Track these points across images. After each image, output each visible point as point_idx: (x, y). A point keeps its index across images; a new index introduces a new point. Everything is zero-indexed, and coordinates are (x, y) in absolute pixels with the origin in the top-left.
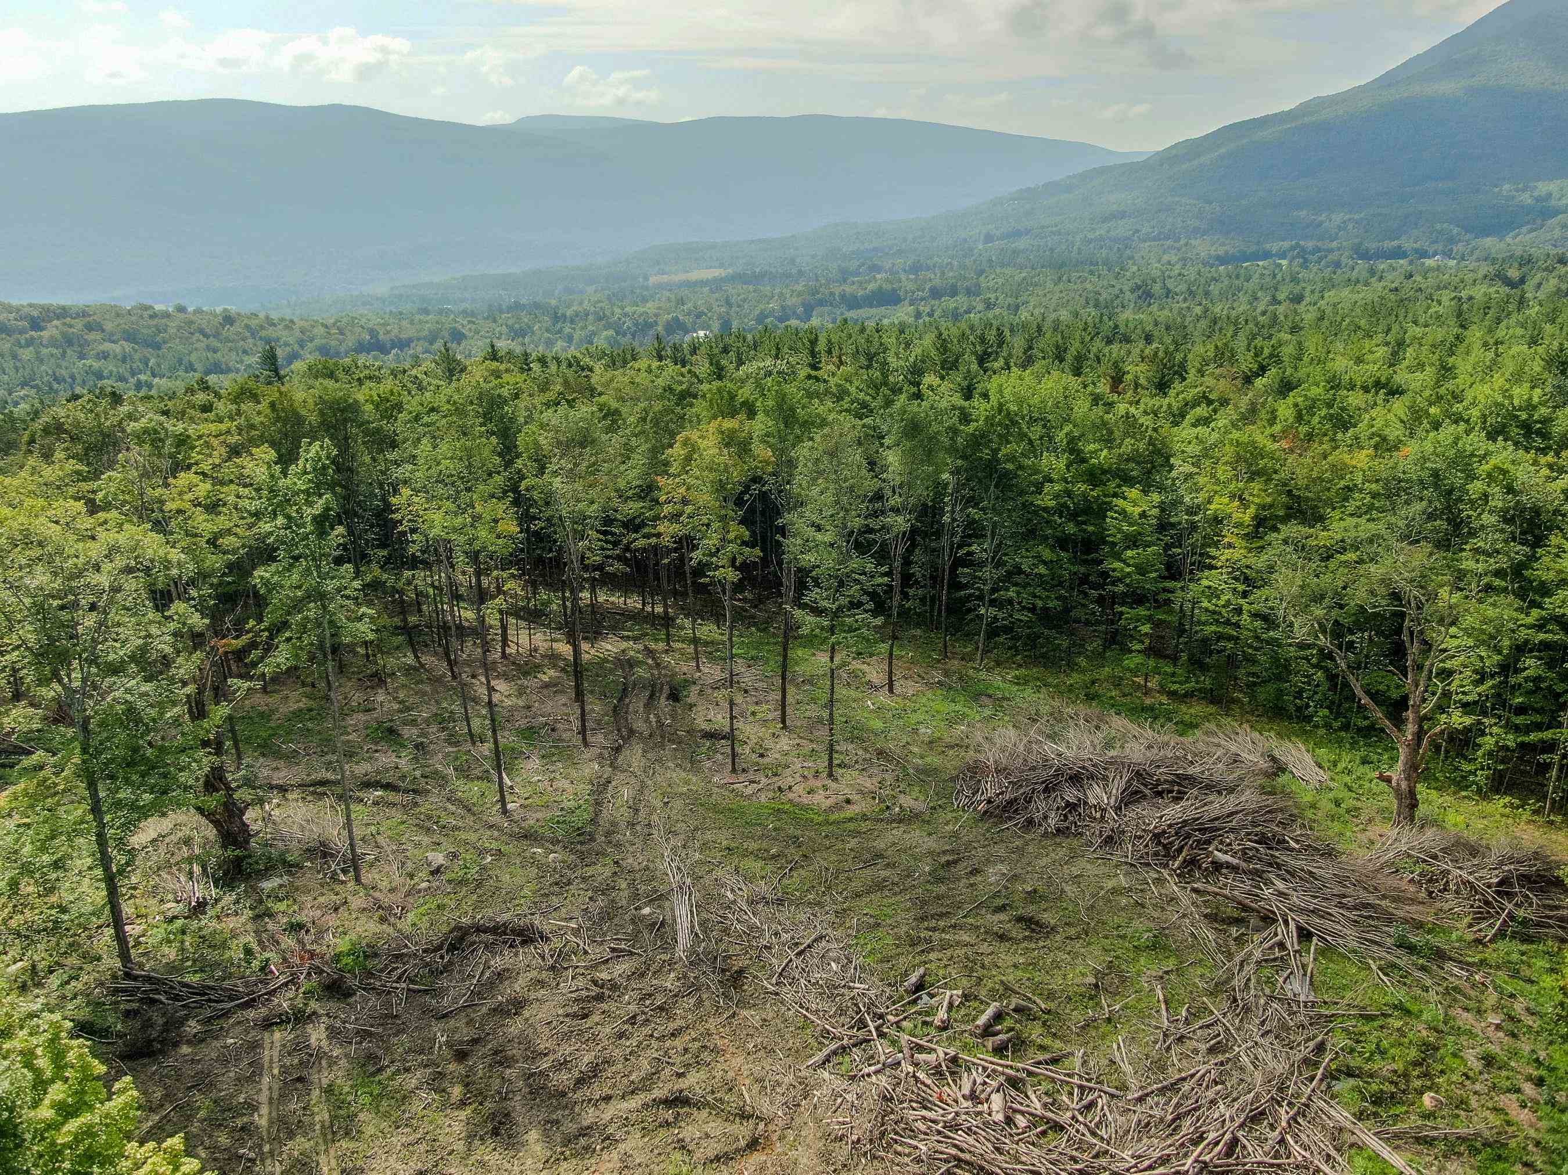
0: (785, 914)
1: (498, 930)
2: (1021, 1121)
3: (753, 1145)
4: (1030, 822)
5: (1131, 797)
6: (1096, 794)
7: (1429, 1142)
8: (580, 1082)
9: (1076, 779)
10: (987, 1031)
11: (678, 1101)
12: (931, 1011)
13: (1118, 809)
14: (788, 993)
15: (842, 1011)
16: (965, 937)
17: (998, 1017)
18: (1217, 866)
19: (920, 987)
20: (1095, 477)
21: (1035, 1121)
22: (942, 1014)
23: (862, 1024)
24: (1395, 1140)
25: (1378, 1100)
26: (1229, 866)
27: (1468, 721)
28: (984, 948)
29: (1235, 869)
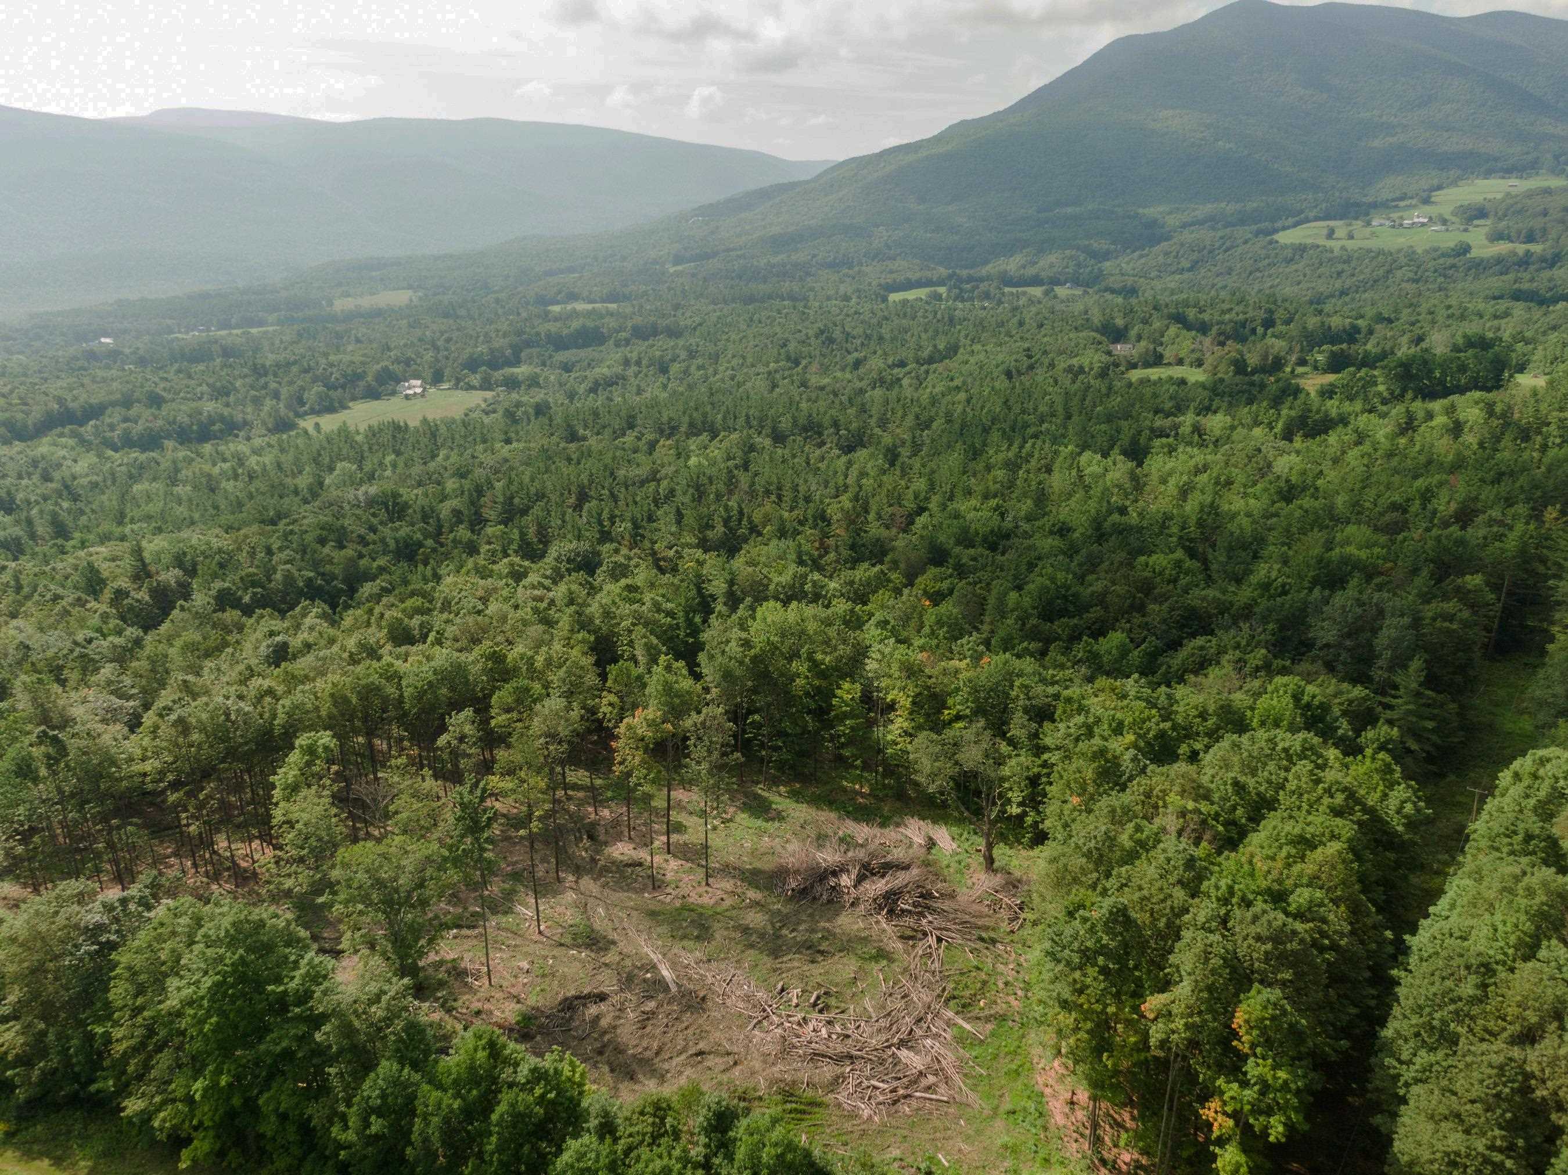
0: (714, 964)
1: (588, 996)
2: (834, 1037)
3: (736, 1063)
4: (814, 898)
5: (860, 880)
6: (845, 880)
7: (979, 1018)
8: (657, 1054)
9: (834, 874)
10: (815, 1005)
11: (700, 1053)
12: (790, 1000)
13: (855, 887)
14: (729, 1002)
15: (754, 1006)
16: (796, 964)
17: (818, 998)
18: (902, 911)
19: (783, 990)
20: (823, 675)
21: (839, 1035)
22: (795, 1001)
23: (764, 1010)
24: (967, 1020)
25: (964, 1006)
26: (907, 910)
27: (1019, 810)
28: (805, 968)
29: (910, 912)
